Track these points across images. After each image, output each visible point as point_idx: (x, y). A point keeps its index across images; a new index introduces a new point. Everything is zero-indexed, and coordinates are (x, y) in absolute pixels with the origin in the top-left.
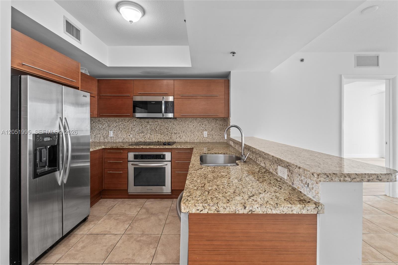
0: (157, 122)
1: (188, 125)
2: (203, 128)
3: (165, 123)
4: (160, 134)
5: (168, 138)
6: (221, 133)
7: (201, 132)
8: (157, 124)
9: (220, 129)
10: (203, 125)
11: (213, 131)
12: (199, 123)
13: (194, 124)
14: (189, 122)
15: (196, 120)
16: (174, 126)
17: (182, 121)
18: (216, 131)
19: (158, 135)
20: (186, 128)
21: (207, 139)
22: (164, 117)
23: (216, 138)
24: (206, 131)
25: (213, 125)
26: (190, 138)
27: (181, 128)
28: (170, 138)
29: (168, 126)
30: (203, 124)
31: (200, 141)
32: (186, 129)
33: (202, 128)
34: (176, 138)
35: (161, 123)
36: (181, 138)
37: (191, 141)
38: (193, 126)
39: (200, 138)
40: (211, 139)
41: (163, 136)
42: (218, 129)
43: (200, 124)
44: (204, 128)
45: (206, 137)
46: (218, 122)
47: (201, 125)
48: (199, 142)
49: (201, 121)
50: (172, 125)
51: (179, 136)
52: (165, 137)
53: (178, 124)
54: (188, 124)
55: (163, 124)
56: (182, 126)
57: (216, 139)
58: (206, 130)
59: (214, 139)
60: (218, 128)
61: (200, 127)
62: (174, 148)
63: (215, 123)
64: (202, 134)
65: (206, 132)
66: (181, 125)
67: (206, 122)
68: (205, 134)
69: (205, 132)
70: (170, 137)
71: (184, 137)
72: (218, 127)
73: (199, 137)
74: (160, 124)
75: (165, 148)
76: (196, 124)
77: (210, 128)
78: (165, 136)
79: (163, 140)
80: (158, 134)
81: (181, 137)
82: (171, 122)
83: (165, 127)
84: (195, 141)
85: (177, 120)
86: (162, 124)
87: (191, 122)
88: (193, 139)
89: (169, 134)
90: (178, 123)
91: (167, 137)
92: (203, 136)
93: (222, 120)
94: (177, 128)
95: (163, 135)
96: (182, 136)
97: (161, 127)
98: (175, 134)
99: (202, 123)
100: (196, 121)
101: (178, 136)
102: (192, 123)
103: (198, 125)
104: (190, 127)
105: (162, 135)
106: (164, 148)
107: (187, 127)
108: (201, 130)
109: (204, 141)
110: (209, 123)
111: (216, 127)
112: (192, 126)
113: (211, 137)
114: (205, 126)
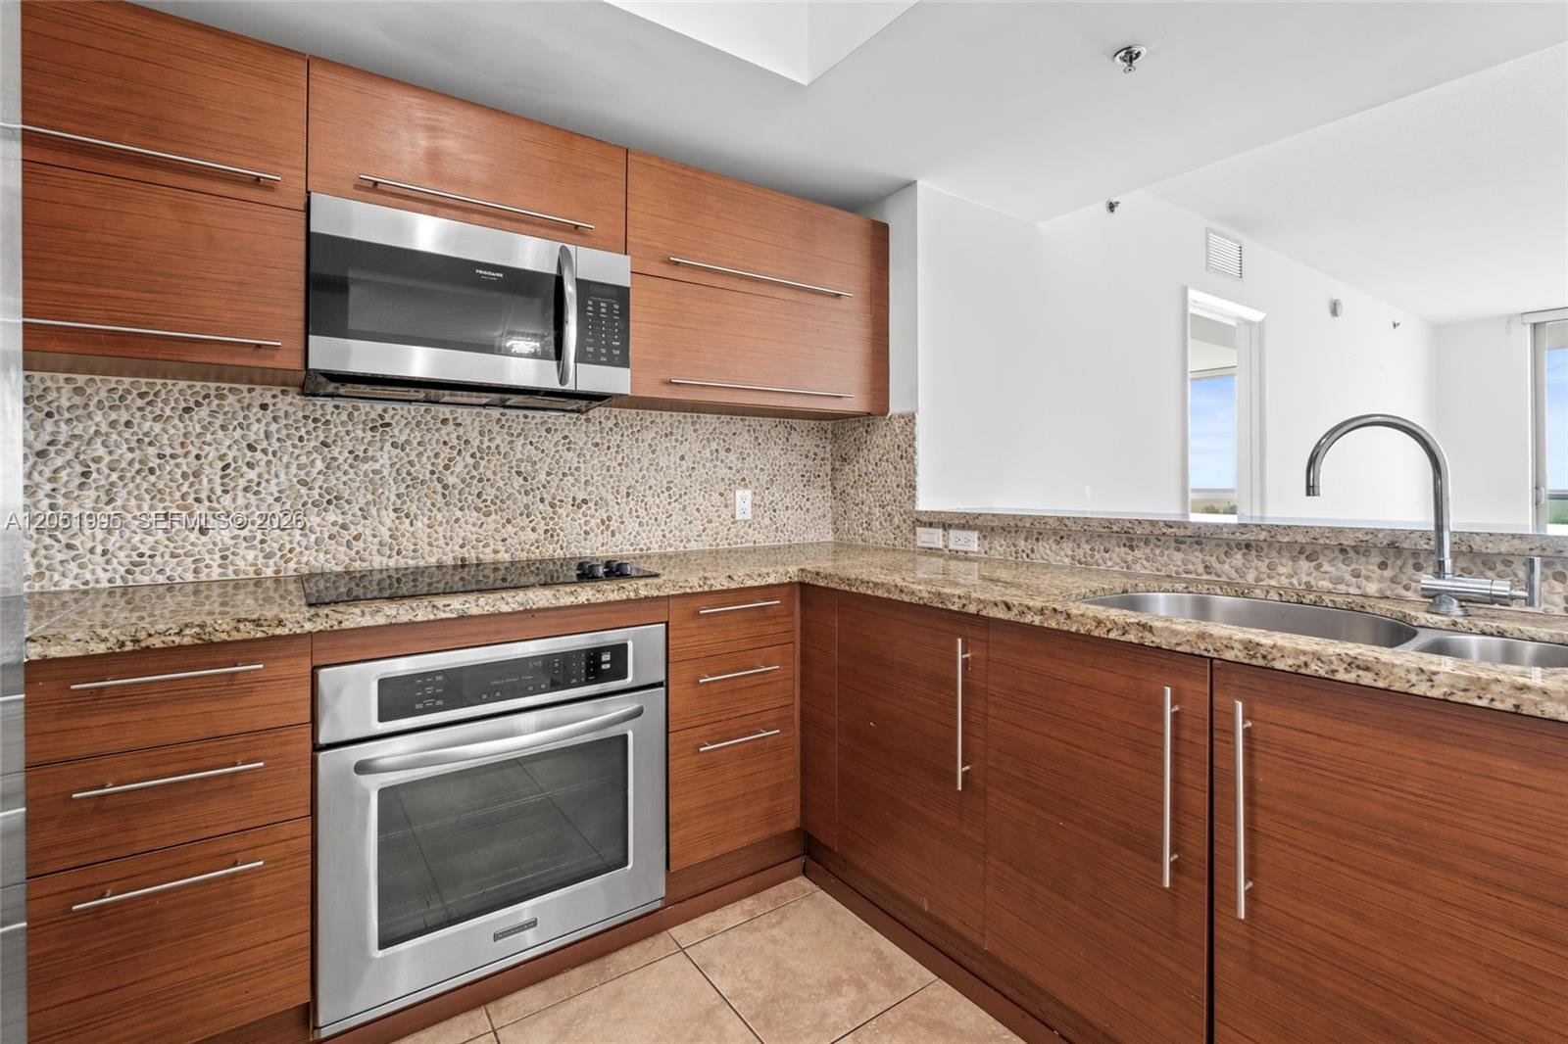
0: (451, 427)
1: (653, 452)
2: (730, 468)
3: (509, 439)
4: (478, 509)
5: (534, 536)
6: (808, 500)
7: (722, 495)
8: (455, 442)
9: (803, 476)
10: (732, 456)
11: (774, 489)
12: (708, 441)
13: (683, 449)
14: (657, 432)
15: (697, 427)
16: (571, 454)
17: (616, 425)
18: (790, 488)
19: (457, 520)
20: (644, 472)
21: (751, 531)
22: (570, 386)
23: (791, 523)
24: (746, 486)
25: (777, 454)
26: (666, 532)
27: (611, 472)
28: (546, 532)
29: (529, 459)
30: (728, 450)
31: (718, 545)
32: (643, 477)
33: (722, 472)
34: (586, 533)
35: (481, 434)
36: (613, 535)
37: (671, 546)
38: (682, 458)
39: (714, 525)
40: (766, 527)
41: (495, 521)
42: (798, 477)
43: (714, 446)
44: (734, 471)
45: (746, 522)
46: (795, 438)
47: (722, 454)
48: (711, 553)
49: (721, 433)
50: (560, 448)
51: (603, 522)
52: (509, 527)
53: (597, 445)
54: (650, 445)
55: (498, 441)
56: (620, 457)
57: (789, 529)
58: (744, 479)
59: (782, 532)
60: (798, 471)
61: (715, 466)
62: (688, 590)
63: (783, 444)
64: (726, 506)
65: (748, 492)
66: (613, 450)
67: (744, 440)
68: (743, 499)
69: (739, 493)
70: (542, 527)
71: (632, 525)
72: (795, 468)
73: (710, 521)
74: (477, 443)
75: (632, 595)
76: (696, 447)
77: (762, 470)
78: (509, 521)
79: (496, 552)
80: (459, 514)
81: (614, 525)
82: (548, 431)
83: (514, 463)
84: (693, 546)
85: (588, 420)
86: (486, 443)
87: (671, 433)
88: (678, 533)
89: (541, 506)
90: (598, 440)
91: (523, 529)
92: (733, 516)
93: (813, 428)
94: (590, 471)
95: (493, 516)
96: (621, 517)
97: (483, 463)
98: (579, 507)
99: (724, 441)
100: (695, 431)
101: (593, 523)
102: (676, 440)
103: (707, 453)
104: (661, 464)
105: (488, 514)
106: (628, 601)
107: (646, 463)
108: (723, 479)
109: (736, 543)
110: (759, 444)
111: (790, 464)
112: (672, 458)
113: (767, 521)
114: (738, 459)
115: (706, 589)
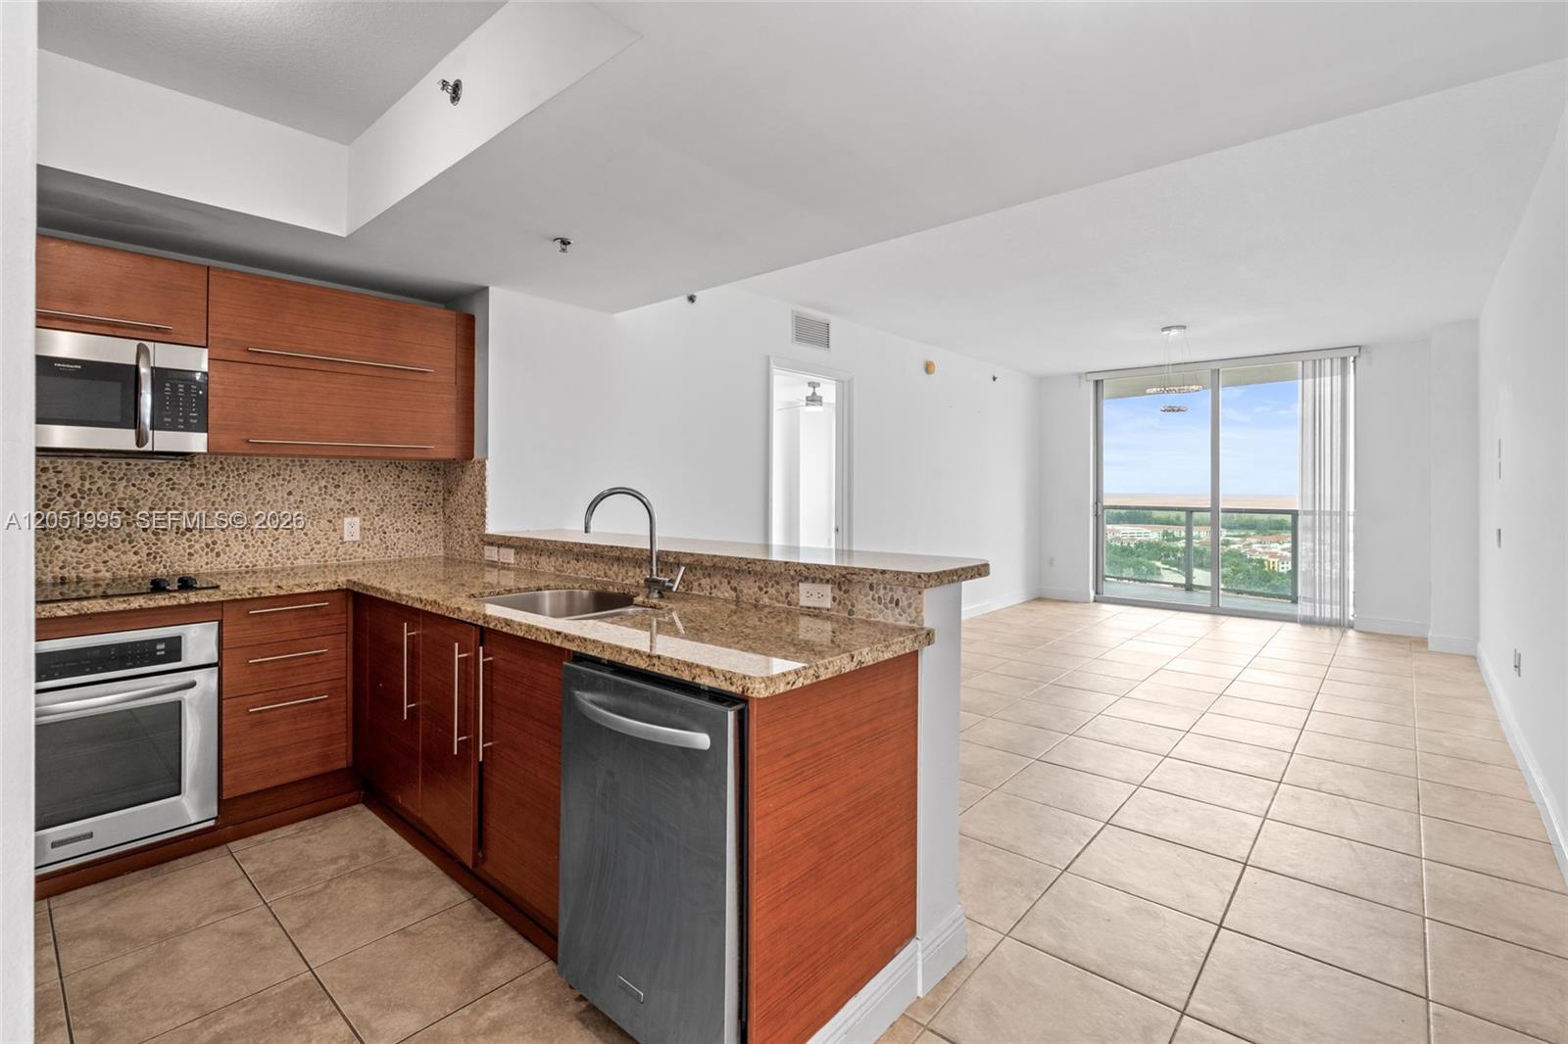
0: (51, 474)
1: (260, 489)
2: (340, 500)
3: (110, 482)
4: (79, 539)
5: (135, 559)
6: (419, 523)
7: (330, 521)
8: (55, 486)
9: (415, 505)
10: (341, 491)
11: (384, 516)
12: (317, 479)
13: (291, 487)
14: (264, 474)
15: (306, 468)
16: (175, 492)
17: (222, 469)
18: (400, 514)
19: (57, 548)
20: (251, 505)
21: (360, 549)
22: (148, 447)
23: (401, 542)
24: (355, 514)
25: (387, 488)
26: (273, 552)
27: (216, 506)
28: (149, 555)
29: (131, 497)
30: (337, 486)
31: (327, 561)
32: (250, 509)
33: (331, 503)
34: (190, 554)
35: (83, 478)
36: (218, 555)
37: (277, 563)
38: (290, 493)
39: (322, 545)
40: (376, 546)
41: (96, 548)
42: (409, 506)
43: (323, 483)
44: (342, 503)
45: (355, 542)
46: (406, 475)
47: (331, 489)
48: (319, 567)
49: (330, 473)
50: (164, 488)
51: (207, 546)
52: (111, 552)
53: (202, 485)
54: (257, 484)
55: (100, 483)
56: (225, 495)
57: (400, 547)
58: (353, 509)
59: (392, 549)
60: (409, 501)
61: (323, 499)
62: (238, 597)
63: (394, 480)
64: (335, 530)
65: (357, 520)
66: (219, 489)
67: (354, 478)
68: (352, 526)
69: (347, 520)
70: (145, 550)
71: (237, 548)
72: (406, 498)
73: (318, 543)
74: (78, 486)
75: (183, 602)
76: (304, 485)
77: (371, 501)
78: (110, 547)
80: (58, 542)
81: (219, 548)
82: (152, 475)
83: (116, 501)
84: (301, 562)
85: (193, 466)
86: (87, 485)
87: (279, 474)
88: (285, 553)
89: (144, 535)
90: (203, 481)
91: (125, 553)
92: (341, 538)
93: (425, 467)
94: (194, 506)
95: (95, 544)
96: (227, 541)
97: (83, 502)
98: (183, 534)
99: (333, 479)
100: (303, 472)
101: (197, 546)
102: (284, 480)
103: (316, 489)
104: (268, 498)
105: (90, 542)
106: (180, 606)
107: (253, 498)
108: (331, 510)
109: (345, 559)
110: (369, 481)
111: (401, 496)
112: (280, 494)
113: (377, 541)
114: (347, 493)
115: (255, 595)
